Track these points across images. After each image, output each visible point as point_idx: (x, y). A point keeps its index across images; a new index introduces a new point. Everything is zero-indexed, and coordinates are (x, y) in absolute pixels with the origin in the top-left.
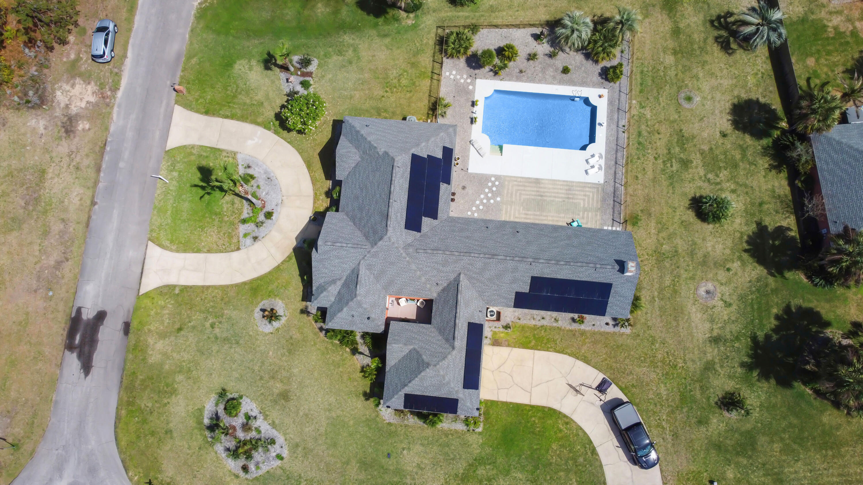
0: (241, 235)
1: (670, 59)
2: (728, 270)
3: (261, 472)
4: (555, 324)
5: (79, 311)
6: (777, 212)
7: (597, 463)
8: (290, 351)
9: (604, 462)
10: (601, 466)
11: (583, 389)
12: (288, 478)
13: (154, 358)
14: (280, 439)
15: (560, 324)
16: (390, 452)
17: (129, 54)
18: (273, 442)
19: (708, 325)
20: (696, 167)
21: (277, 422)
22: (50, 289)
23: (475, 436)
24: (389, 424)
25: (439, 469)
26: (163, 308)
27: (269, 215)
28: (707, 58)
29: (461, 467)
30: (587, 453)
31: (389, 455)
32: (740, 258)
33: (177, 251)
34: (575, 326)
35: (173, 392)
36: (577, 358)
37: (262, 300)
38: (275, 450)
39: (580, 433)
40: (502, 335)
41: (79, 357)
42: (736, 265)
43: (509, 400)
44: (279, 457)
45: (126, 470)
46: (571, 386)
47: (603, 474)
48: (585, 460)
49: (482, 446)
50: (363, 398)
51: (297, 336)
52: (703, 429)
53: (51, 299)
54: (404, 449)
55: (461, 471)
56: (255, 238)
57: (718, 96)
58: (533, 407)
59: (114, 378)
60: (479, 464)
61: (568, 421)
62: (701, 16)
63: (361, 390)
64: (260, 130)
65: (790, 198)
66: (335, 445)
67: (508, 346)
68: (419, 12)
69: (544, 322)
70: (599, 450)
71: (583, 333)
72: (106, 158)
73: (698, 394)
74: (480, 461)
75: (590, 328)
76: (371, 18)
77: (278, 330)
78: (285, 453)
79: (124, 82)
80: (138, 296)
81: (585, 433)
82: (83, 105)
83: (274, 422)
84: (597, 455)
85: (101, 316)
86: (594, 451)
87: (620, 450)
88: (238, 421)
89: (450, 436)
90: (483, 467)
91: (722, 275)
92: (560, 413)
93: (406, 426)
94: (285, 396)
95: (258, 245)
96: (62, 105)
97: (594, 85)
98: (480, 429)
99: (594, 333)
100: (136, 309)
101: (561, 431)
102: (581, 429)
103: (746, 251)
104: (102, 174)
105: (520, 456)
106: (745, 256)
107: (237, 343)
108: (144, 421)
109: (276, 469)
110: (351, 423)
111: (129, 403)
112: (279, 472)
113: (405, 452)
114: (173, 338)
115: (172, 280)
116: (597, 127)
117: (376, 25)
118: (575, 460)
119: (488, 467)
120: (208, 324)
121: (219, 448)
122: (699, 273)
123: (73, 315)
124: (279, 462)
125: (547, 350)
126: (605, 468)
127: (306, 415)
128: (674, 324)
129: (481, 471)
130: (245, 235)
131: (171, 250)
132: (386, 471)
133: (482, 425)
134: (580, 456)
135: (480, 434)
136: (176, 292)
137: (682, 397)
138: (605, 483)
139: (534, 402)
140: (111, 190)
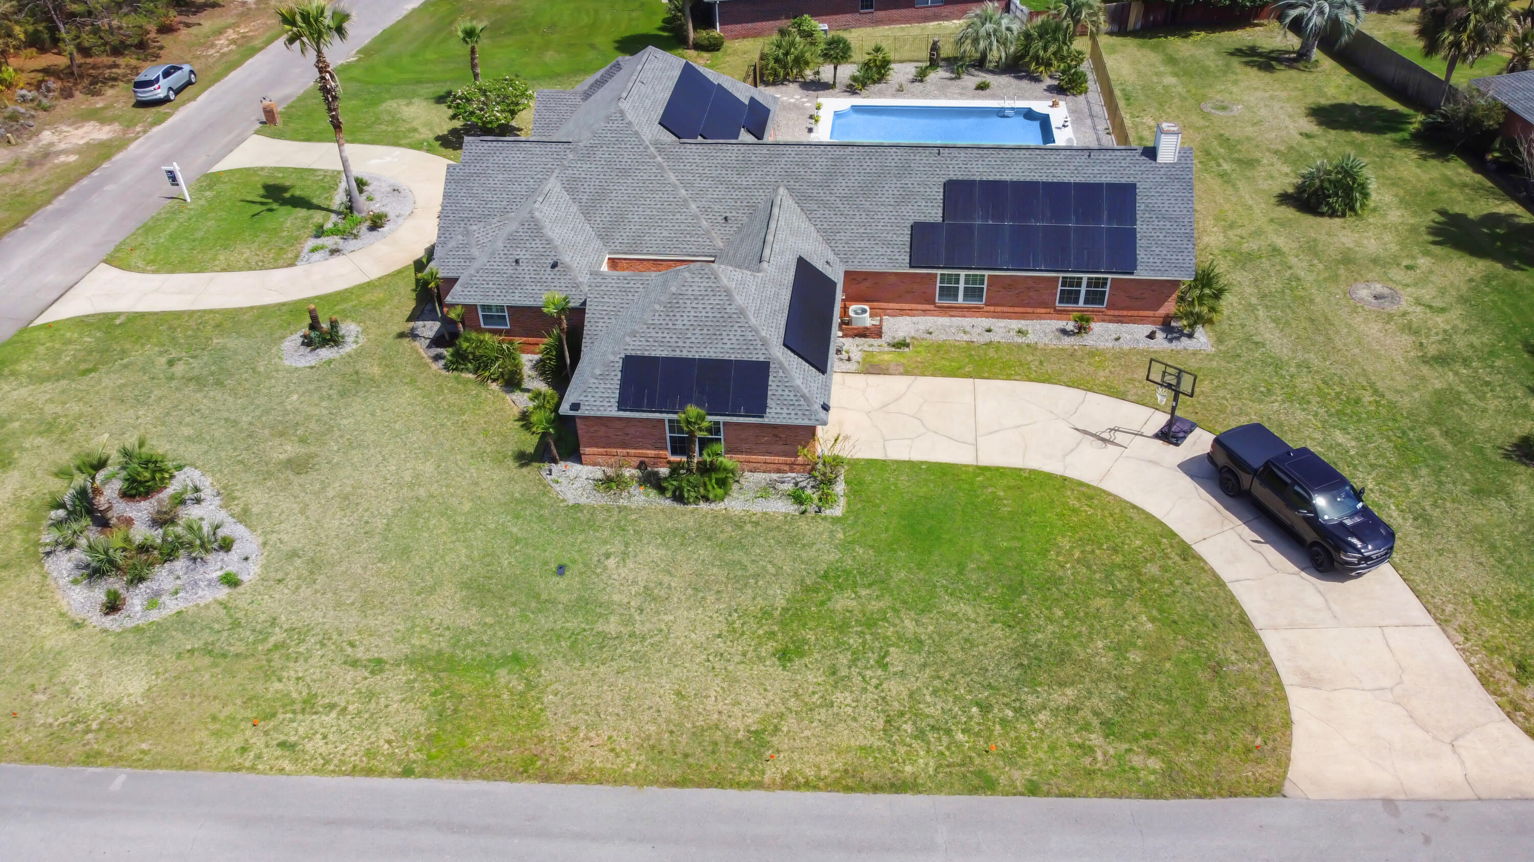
0: (306, 250)
2: (1408, 268)
3: (155, 616)
4: (1019, 340)
6: (1472, 200)
7: (1205, 579)
8: (344, 394)
9: (1225, 574)
10: (1219, 583)
11: (1119, 437)
12: (236, 625)
14: (248, 543)
15: (1031, 338)
16: (565, 561)
17: (202, 98)
18: (226, 546)
19: (1407, 340)
20: (1271, 165)
21: (255, 510)
23: (822, 526)
24: (577, 507)
25: (711, 598)
26: (69, 342)
27: (376, 223)
28: (1238, 77)
29: (779, 595)
30: (1166, 556)
31: (561, 570)
32: (1426, 253)
33: (155, 272)
34: (1067, 341)
36: (1090, 390)
38: (222, 564)
40: (886, 358)
42: (1423, 262)
43: (916, 456)
44: (231, 581)
46: (1085, 432)
47: (1232, 600)
48: (1164, 569)
49: (846, 546)
50: (512, 464)
51: (372, 369)
52: (1497, 503)
54: (608, 556)
55: (781, 603)
56: (334, 252)
57: (1277, 105)
58: (983, 470)
60: (840, 587)
61: (1090, 493)
62: (1211, 51)
63: (511, 448)
64: (400, 150)
65: (1490, 184)
66: (405, 553)
67: (906, 373)
69: (994, 337)
70: (1201, 549)
71: (1093, 353)
72: (85, 182)
73: (1444, 444)
74: (838, 577)
75: (1110, 345)
77: (330, 362)
78: (250, 574)
80: (25, 330)
81: (1149, 516)
82: (82, 142)
83: (246, 511)
84: (1200, 559)
86: (1186, 552)
87: (1269, 551)
88: (144, 512)
89: (748, 527)
90: (849, 593)
91: (1397, 274)
92: (1065, 479)
93: (621, 509)
94: (298, 466)
95: (336, 260)
96: (44, 142)
97: (1037, 98)
98: (838, 511)
99: (1120, 355)
101: (1075, 510)
102: (1134, 507)
103: (1434, 243)
104: (61, 198)
105: (961, 568)
106: (1437, 250)
107: (219, 383)
109: (207, 607)
110: (467, 506)
112: (213, 612)
113: (611, 562)
114: (64, 383)
115: (119, 306)
116: (1055, 131)
118: (1134, 569)
119: (864, 592)
120: (163, 360)
121: (62, 566)
122: (1342, 272)
124: (223, 592)
125: (1009, 378)
126: (1237, 590)
127: (345, 497)
128: (1321, 339)
129: (843, 602)
130: (315, 251)
131: (143, 271)
132: (546, 604)
133: (842, 501)
134: (1146, 560)
135: (836, 520)
136: (118, 322)
137: (1402, 450)
138: (1245, 621)
139: (986, 460)
140: (63, 213)
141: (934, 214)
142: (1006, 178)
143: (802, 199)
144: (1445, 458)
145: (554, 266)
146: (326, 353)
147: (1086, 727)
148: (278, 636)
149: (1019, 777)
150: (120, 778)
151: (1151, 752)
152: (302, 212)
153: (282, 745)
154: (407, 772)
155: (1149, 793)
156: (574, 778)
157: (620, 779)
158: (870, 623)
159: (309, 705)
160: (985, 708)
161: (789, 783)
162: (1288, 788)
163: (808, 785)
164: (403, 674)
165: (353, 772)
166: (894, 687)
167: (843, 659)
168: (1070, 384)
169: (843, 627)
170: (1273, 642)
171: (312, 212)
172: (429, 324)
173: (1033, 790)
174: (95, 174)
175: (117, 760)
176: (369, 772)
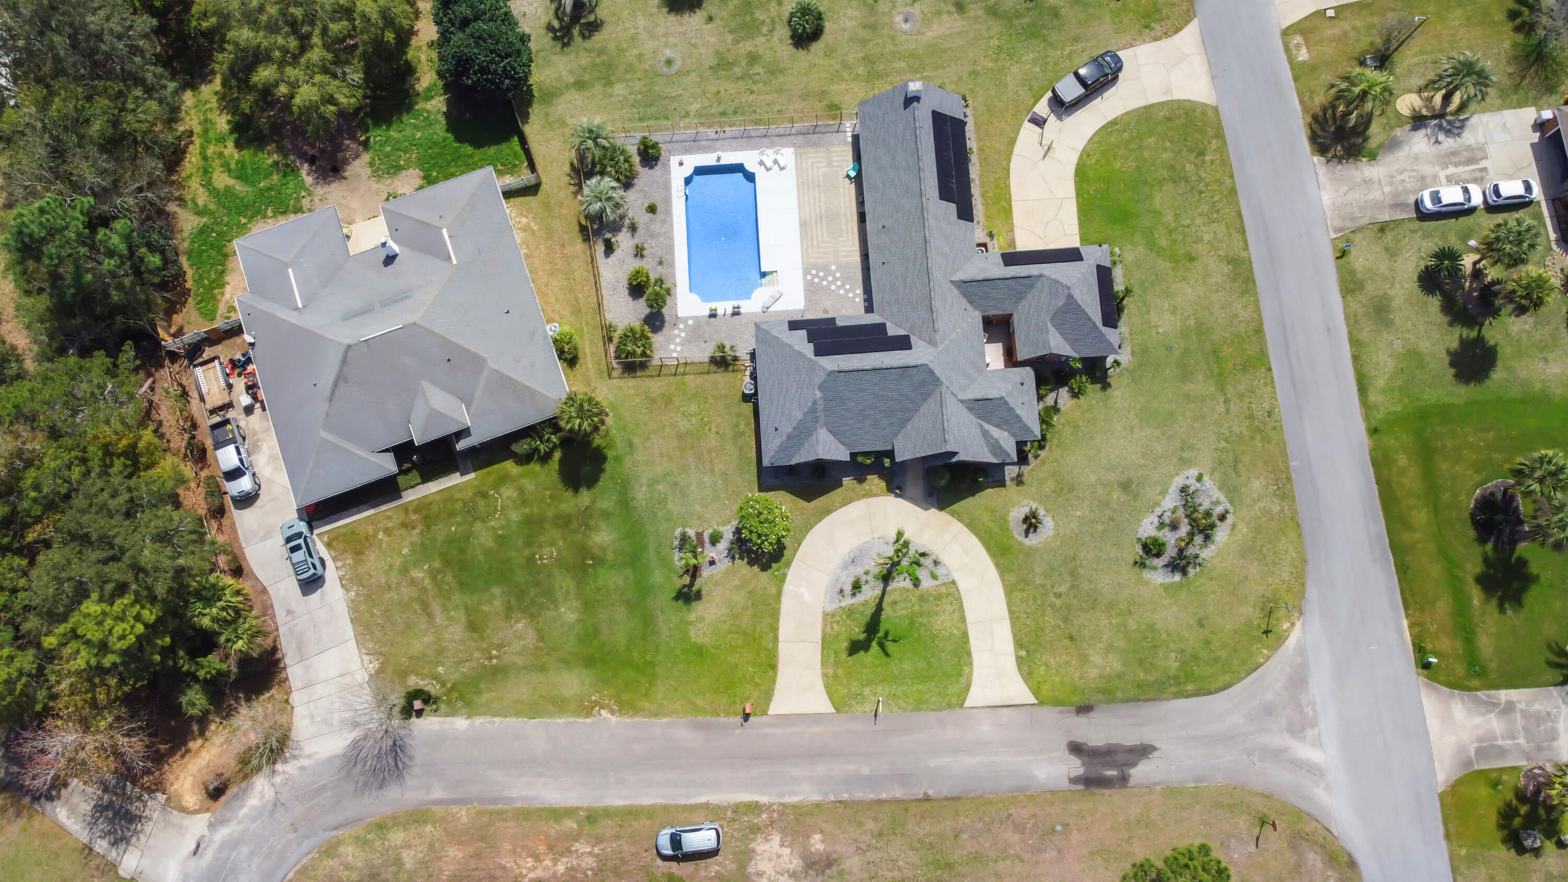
0: (935, 583)
1: (619, 89)
3: (1223, 499)
5: (1074, 781)
7: (1125, 118)
8: (1072, 489)
9: (1123, 111)
10: (1127, 113)
11: (1046, 142)
12: (1221, 463)
13: (1114, 664)
14: (1179, 481)
16: (1164, 348)
17: (702, 800)
18: (1184, 490)
20: (756, 46)
21: (1158, 490)
22: (1053, 830)
23: (1125, 254)
24: (1133, 354)
25: (1171, 290)
26: (1048, 667)
28: (612, 46)
29: (1164, 265)
31: (1168, 349)
33: (970, 664)
35: (1152, 627)
36: (1011, 152)
37: (1013, 538)
38: (1194, 485)
39: (1096, 139)
40: (1001, 240)
41: (1134, 764)
44: (1199, 478)
45: (1259, 666)
46: (1045, 156)
47: (1136, 110)
48: (1124, 131)
49: (1133, 246)
50: (1109, 391)
51: (1050, 486)
52: (1063, 12)
53: (1066, 826)
54: (1158, 333)
55: (1168, 264)
56: (936, 563)
57: (661, 30)
58: (1078, 195)
59: (1149, 710)
60: (1155, 245)
61: (1085, 155)
62: (555, 58)
63: (1100, 395)
64: (789, 587)
66: (1171, 415)
67: (1012, 231)
70: (1110, 117)
72: (859, 795)
73: (1026, 21)
74: (1151, 244)
76: (608, 466)
77: (1047, 510)
78: (1194, 472)
79: (746, 797)
80: (1041, 703)
81: (1095, 134)
82: (786, 851)
83: (1160, 493)
84: (1116, 119)
85: (1076, 749)
86: (1113, 123)
87: (1106, 95)
88: (1170, 539)
90: (1158, 241)
92: (1078, 164)
93: (1131, 334)
94: (1126, 486)
95: (943, 558)
97: (667, 173)
100: (1057, 703)
101: (1098, 161)
102: (1091, 139)
104: (884, 796)
105: (1136, 201)
107: (1074, 559)
108: (1195, 657)
109: (1214, 480)
110: (1140, 399)
111: (1177, 683)
112: (1217, 475)
113: (1161, 331)
114: (1085, 645)
115: (1010, 662)
116: (722, 162)
117: (617, 459)
118: (1127, 143)
119: (1156, 236)
120: (1058, 602)
121: (1205, 554)
122: (886, 31)
123: (1081, 787)
124: (1206, 478)
125: (1009, 186)
126: (1129, 108)
127: (1143, 455)
128: (950, 53)
129: (1164, 242)
130: (934, 577)
131: (971, 673)
132: (1186, 351)
134: (1121, 137)
135: (1121, 249)
136: (1023, 653)
137: (1034, 36)
138: (1146, 107)
139: (1072, 193)
140: (904, 779)
141: (953, 207)
144: (1035, 23)
146: (1041, 512)
147: (1203, 161)
148: (1223, 444)
149: (1228, 181)
150: (1294, 464)
151: (1209, 142)
152: (887, 610)
153: (1269, 416)
154: (1270, 369)
155: (1225, 143)
156: (1260, 315)
157: (1257, 301)
158: (1170, 232)
159: (1251, 417)
160: (1201, 192)
161: (1246, 248)
162: (1214, 104)
163: (1246, 242)
164: (1230, 389)
165: (1273, 387)
166: (1198, 221)
167: (1189, 239)
168: (1009, 161)
169: (1175, 242)
170: (1154, 99)
171: (885, 606)
173: (1232, 177)
174: (846, 796)
175: (1287, 468)
176: (1273, 382)
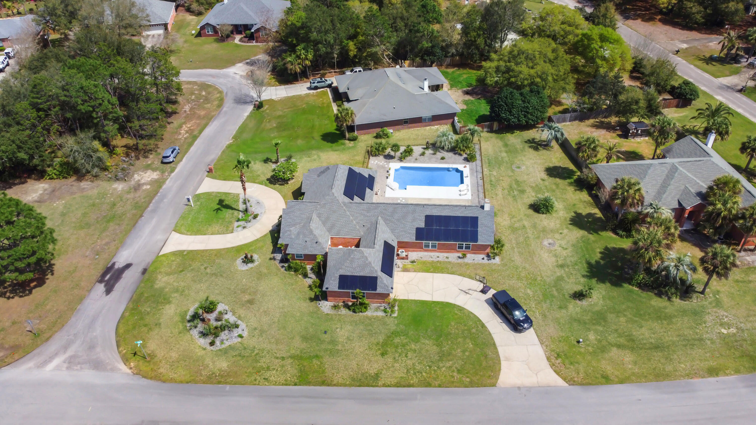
0: (235, 226)
1: (504, 154)
2: (561, 233)
3: (223, 346)
4: (446, 260)
5: (114, 264)
6: (585, 208)
7: (487, 333)
8: (258, 279)
9: (492, 332)
10: (490, 334)
11: (471, 292)
12: (245, 348)
13: (159, 284)
14: (243, 325)
15: (450, 260)
16: (326, 330)
17: (184, 160)
18: (237, 326)
19: (554, 259)
20: (529, 192)
21: (242, 316)
22: (97, 255)
23: (392, 319)
24: (327, 314)
25: (364, 339)
26: (173, 261)
27: (255, 217)
28: (525, 153)
29: (381, 338)
30: (478, 327)
31: (325, 332)
32: (567, 228)
33: (191, 235)
34: (460, 261)
35: (169, 302)
36: (465, 277)
38: (236, 332)
39: (472, 316)
40: (409, 266)
41: (105, 286)
42: (565, 231)
43: (416, 298)
44: (241, 336)
45: (118, 346)
46: (462, 290)
47: (492, 339)
48: (477, 330)
49: (397, 325)
50: (308, 301)
51: (265, 271)
52: (564, 311)
53: (96, 259)
54: (337, 328)
55: (381, 341)
56: (244, 227)
57: (536, 166)
58: (434, 302)
59: (127, 296)
60: (396, 336)
61: (461, 309)
62: (519, 140)
63: (307, 296)
64: (256, 185)
65: (592, 201)
66: (284, 328)
67: (415, 271)
68: (356, 142)
69: (439, 259)
70: (487, 325)
71: (467, 264)
72: (157, 198)
73: (555, 293)
74: (395, 334)
75: (471, 262)
76: (329, 144)
77: (252, 268)
78: (245, 334)
79: (177, 170)
80: (158, 256)
81: (475, 316)
82: (149, 179)
83: (240, 316)
84: (486, 327)
85: (128, 266)
86: (483, 326)
87: (504, 325)
88: (212, 317)
89: (373, 320)
90: (398, 338)
91: (557, 236)
92: (455, 305)
93: (339, 315)
94: (251, 302)
95: (245, 230)
96: (136, 180)
97: (460, 163)
98: (395, 315)
99: (474, 265)
100: (154, 262)
101: (456, 314)
102: (472, 313)
103: (571, 224)
104: (151, 205)
105: (427, 331)
106: (571, 226)
107: (221, 276)
108: (142, 319)
109: (236, 344)
110: (298, 314)
111: (133, 309)
112: (238, 345)
113: (338, 330)
114: (176, 275)
115: (184, 248)
117: (331, 147)
118: (469, 330)
119: (402, 338)
120: (203, 267)
121: (195, 333)
122: (541, 235)
123: (109, 266)
124: (239, 340)
125: (443, 273)
126: (494, 336)
127: (265, 312)
128: (530, 259)
129: (397, 340)
130: (238, 227)
131: (187, 235)
132: (322, 342)
133: (397, 312)
134: (473, 328)
135: (395, 317)
136: (185, 253)
137: (544, 295)
138: (494, 344)
139: (435, 299)
140: (154, 211)
141: (422, 225)
142: (443, 214)
143: (385, 220)
144: (554, 297)
145: (316, 243)
146: (250, 265)
147: (453, 371)
148: (256, 352)
149: (437, 383)
150: (228, 387)
151: (468, 377)
152: (230, 211)
153: (264, 379)
154: (295, 385)
155: (466, 386)
156: (335, 385)
157: (345, 385)
158: (404, 346)
159: (268, 369)
160: (430, 367)
161: (384, 385)
162: (497, 385)
163: (389, 386)
164: (290, 361)
165: (283, 385)
166: (409, 362)
167: (397, 355)
168: (460, 275)
169: (397, 347)
170: (500, 350)
171: (233, 211)
172: (278, 255)
173: (440, 386)
174: (159, 194)
175: (226, 383)
176: (286, 385)
